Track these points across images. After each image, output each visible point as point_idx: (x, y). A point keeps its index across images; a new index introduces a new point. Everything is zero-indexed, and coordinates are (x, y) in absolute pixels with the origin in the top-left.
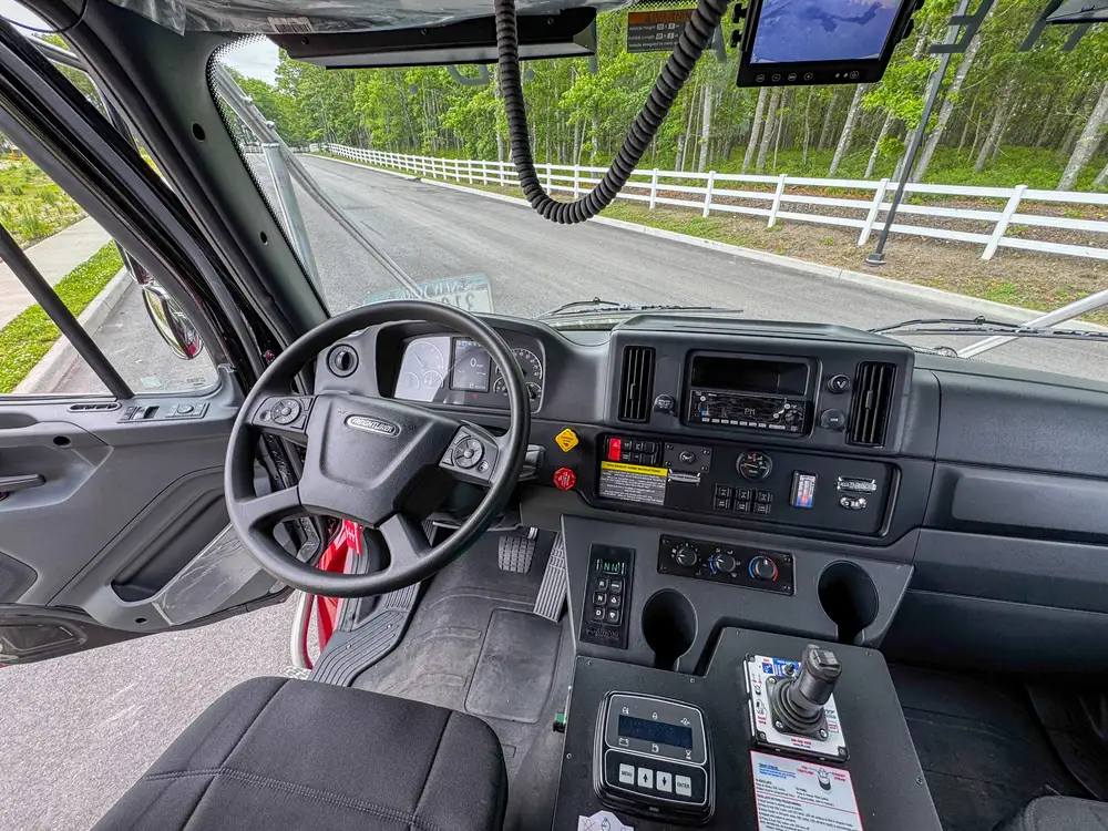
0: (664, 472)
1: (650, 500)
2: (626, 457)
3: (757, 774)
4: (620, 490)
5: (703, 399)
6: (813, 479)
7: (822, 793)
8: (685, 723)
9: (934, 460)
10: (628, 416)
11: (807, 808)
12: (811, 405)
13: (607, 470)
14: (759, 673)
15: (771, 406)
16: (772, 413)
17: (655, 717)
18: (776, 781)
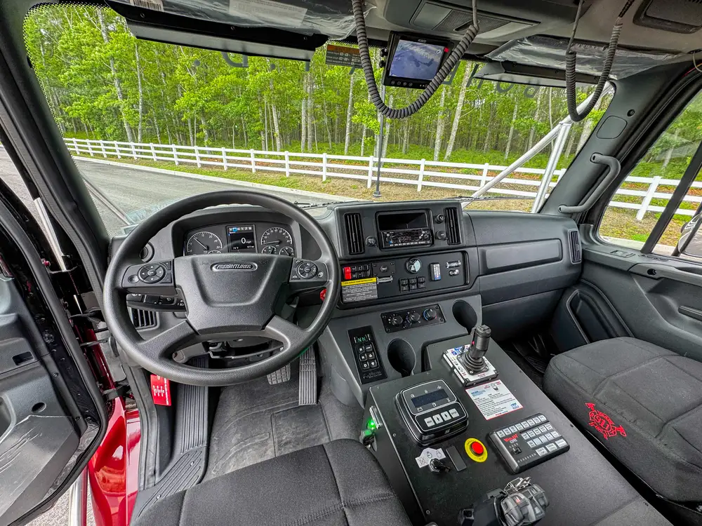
0: (374, 280)
1: (371, 297)
2: (354, 276)
3: (473, 398)
4: (354, 296)
5: (388, 235)
6: (438, 265)
7: (496, 392)
8: (440, 388)
9: (476, 246)
10: (354, 251)
11: (495, 401)
12: (432, 232)
13: (345, 287)
14: (452, 357)
15: (417, 233)
16: (418, 236)
17: (426, 392)
18: (481, 397)
